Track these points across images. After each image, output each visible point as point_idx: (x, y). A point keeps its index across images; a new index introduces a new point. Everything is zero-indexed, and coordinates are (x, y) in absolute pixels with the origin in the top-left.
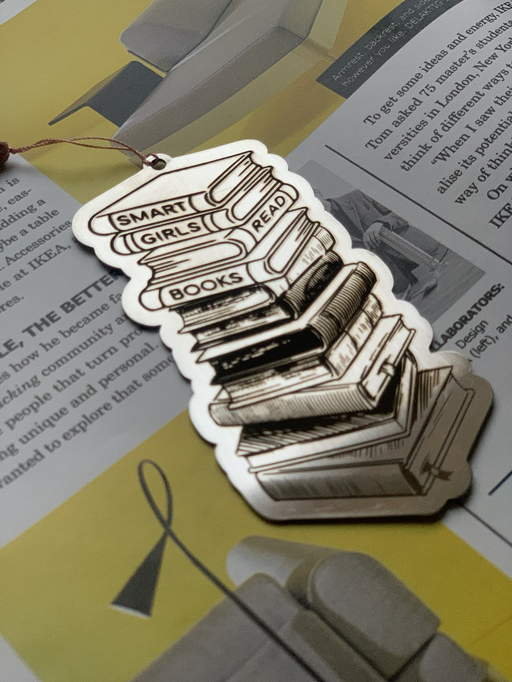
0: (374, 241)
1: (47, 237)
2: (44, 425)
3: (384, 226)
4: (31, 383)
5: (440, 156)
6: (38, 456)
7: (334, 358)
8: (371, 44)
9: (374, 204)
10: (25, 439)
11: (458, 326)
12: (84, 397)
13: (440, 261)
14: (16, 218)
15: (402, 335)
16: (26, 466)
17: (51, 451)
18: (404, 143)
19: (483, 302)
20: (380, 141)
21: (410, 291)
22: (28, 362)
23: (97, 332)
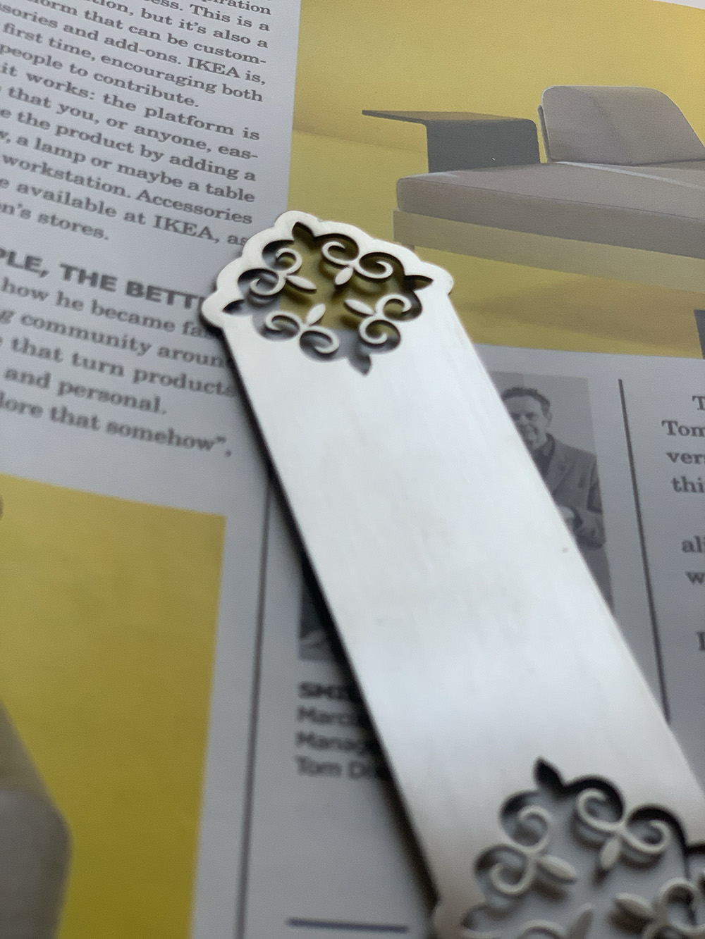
1: (209, 212)
3: (574, 520)
9: (594, 488)
12: (28, 379)
14: (207, 167)
22: (26, 294)
23: (129, 339)
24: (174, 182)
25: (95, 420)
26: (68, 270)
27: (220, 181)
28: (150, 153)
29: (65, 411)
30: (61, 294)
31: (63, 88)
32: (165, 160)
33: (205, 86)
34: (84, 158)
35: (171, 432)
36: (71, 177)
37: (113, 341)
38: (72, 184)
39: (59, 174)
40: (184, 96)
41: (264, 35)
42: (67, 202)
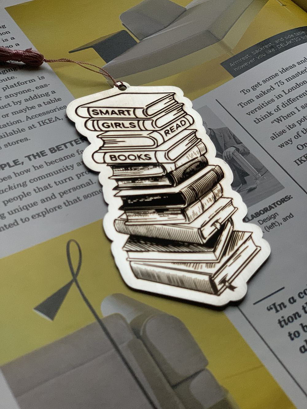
0: (229, 157)
1: (52, 111)
2: (23, 207)
3: (236, 150)
4: (22, 184)
5: (277, 120)
6: (16, 223)
7: (189, 212)
8: (255, 52)
9: (234, 137)
10: (11, 213)
11: (262, 212)
12: (48, 199)
13: (262, 175)
14: (38, 97)
15: (230, 209)
16: (7, 226)
17: (23, 222)
18: (259, 108)
19: (279, 203)
20: (246, 104)
21: (241, 187)
22: (24, 173)
23: (65, 167)
24: (32, 108)
25: (78, 198)
26: (28, 157)
27: (46, 99)
28: (17, 103)
29: (68, 201)
30: (33, 166)
32: (23, 101)
36: (1, 126)
37: (61, 171)
38: (4, 128)
40: (10, 77)
41: (15, 41)
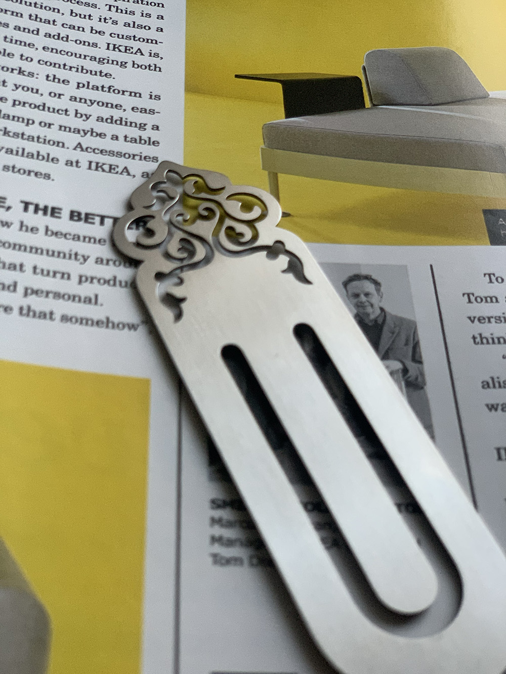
1: (127, 156)
3: (402, 370)
9: (416, 346)
14: (124, 123)
18: (498, 320)
20: (479, 300)
23: (73, 253)
24: (100, 135)
25: (51, 313)
26: (26, 205)
27: (134, 133)
28: (82, 116)
29: (29, 308)
30: (22, 223)
31: (16, 72)
32: (93, 119)
33: (119, 64)
34: (33, 122)
35: (108, 319)
36: (25, 137)
37: (62, 255)
38: (26, 141)
39: (16, 135)
40: (104, 72)
41: (160, 23)
42: (23, 155)
